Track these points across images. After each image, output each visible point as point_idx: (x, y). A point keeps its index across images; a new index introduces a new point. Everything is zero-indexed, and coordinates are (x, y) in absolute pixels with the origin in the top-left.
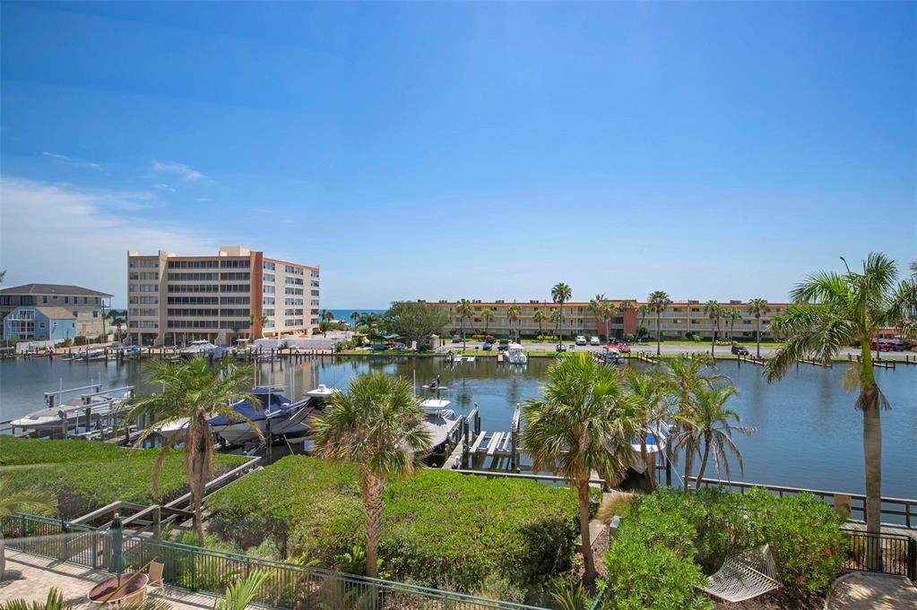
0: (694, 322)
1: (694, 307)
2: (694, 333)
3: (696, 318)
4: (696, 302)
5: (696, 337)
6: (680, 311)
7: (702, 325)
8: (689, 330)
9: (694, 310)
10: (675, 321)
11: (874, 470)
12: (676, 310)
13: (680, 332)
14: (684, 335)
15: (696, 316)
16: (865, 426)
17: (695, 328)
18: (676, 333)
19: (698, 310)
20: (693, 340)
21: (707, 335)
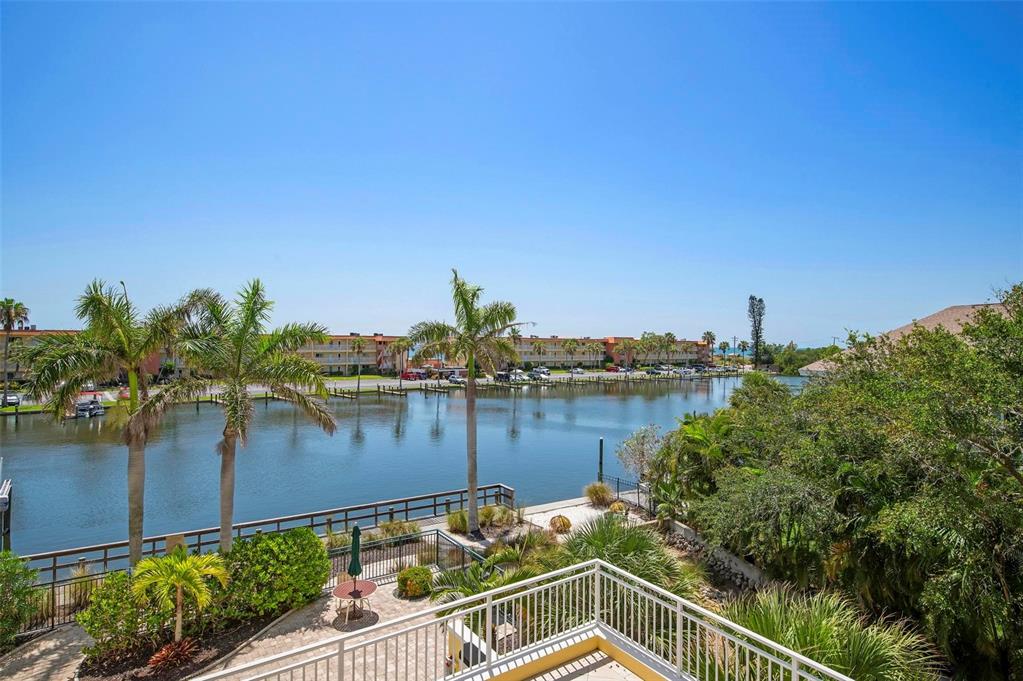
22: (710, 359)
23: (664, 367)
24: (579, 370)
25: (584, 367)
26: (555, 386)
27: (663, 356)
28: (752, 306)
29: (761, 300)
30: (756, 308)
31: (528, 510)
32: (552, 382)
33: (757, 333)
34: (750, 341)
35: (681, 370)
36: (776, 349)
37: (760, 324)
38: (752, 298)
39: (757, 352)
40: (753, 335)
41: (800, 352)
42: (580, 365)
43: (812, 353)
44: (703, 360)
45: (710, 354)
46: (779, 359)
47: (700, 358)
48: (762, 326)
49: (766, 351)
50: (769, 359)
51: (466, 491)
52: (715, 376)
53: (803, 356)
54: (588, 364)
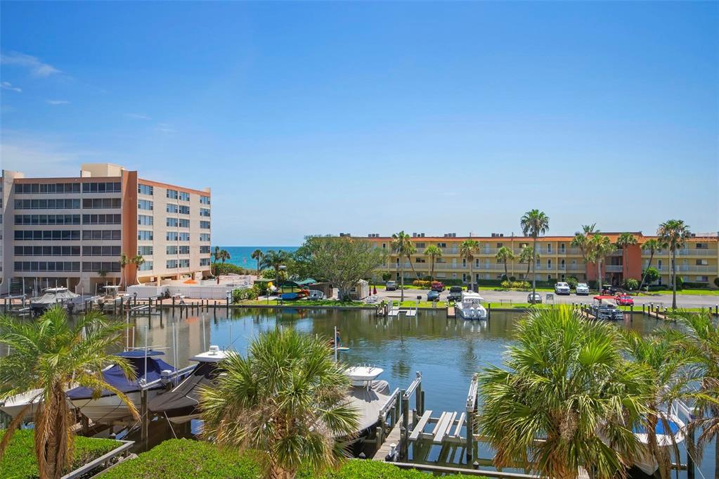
6: (706, 247)
10: (699, 262)
12: (699, 246)
13: (706, 278)
14: (711, 282)
18: (700, 279)
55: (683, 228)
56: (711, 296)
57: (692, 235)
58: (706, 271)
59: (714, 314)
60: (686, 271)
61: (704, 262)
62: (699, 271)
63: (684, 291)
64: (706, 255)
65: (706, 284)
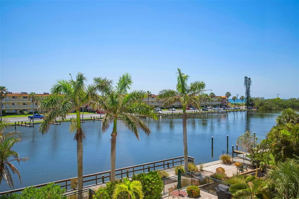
0: (24, 104)
1: (24, 95)
2: (24, 110)
3: (25, 102)
4: (26, 93)
5: (25, 112)
6: (16, 98)
7: (28, 105)
8: (21, 108)
9: (24, 97)
10: (13, 104)
11: (80, 165)
12: (13, 97)
13: (16, 110)
14: (18, 112)
15: (26, 101)
16: (77, 147)
17: (25, 107)
18: (14, 111)
19: (27, 97)
20: (24, 114)
21: (31, 111)
22: (227, 104)
23: (208, 108)
24: (173, 109)
25: (175, 108)
26: (167, 116)
27: (208, 103)
28: (246, 81)
29: (249, 79)
30: (248, 82)
31: (205, 165)
32: (165, 114)
33: (248, 92)
34: (245, 96)
35: (216, 109)
36: (255, 99)
37: (249, 89)
38: (246, 78)
39: (248, 101)
40: (246, 93)
41: (266, 101)
42: (174, 107)
43: (270, 101)
44: (224, 104)
45: (227, 102)
46: (257, 104)
47: (222, 104)
48: (250, 90)
49: (251, 100)
50: (252, 103)
51: (183, 157)
52: (239, 111)
53: (267, 102)
54: (176, 106)
55: (5, 90)
56: (18, 117)
57: (11, 93)
58: (16, 108)
59: (17, 125)
60: (8, 108)
61: (15, 104)
62: (14, 108)
63: (7, 116)
64: (16, 101)
65: (16, 113)
